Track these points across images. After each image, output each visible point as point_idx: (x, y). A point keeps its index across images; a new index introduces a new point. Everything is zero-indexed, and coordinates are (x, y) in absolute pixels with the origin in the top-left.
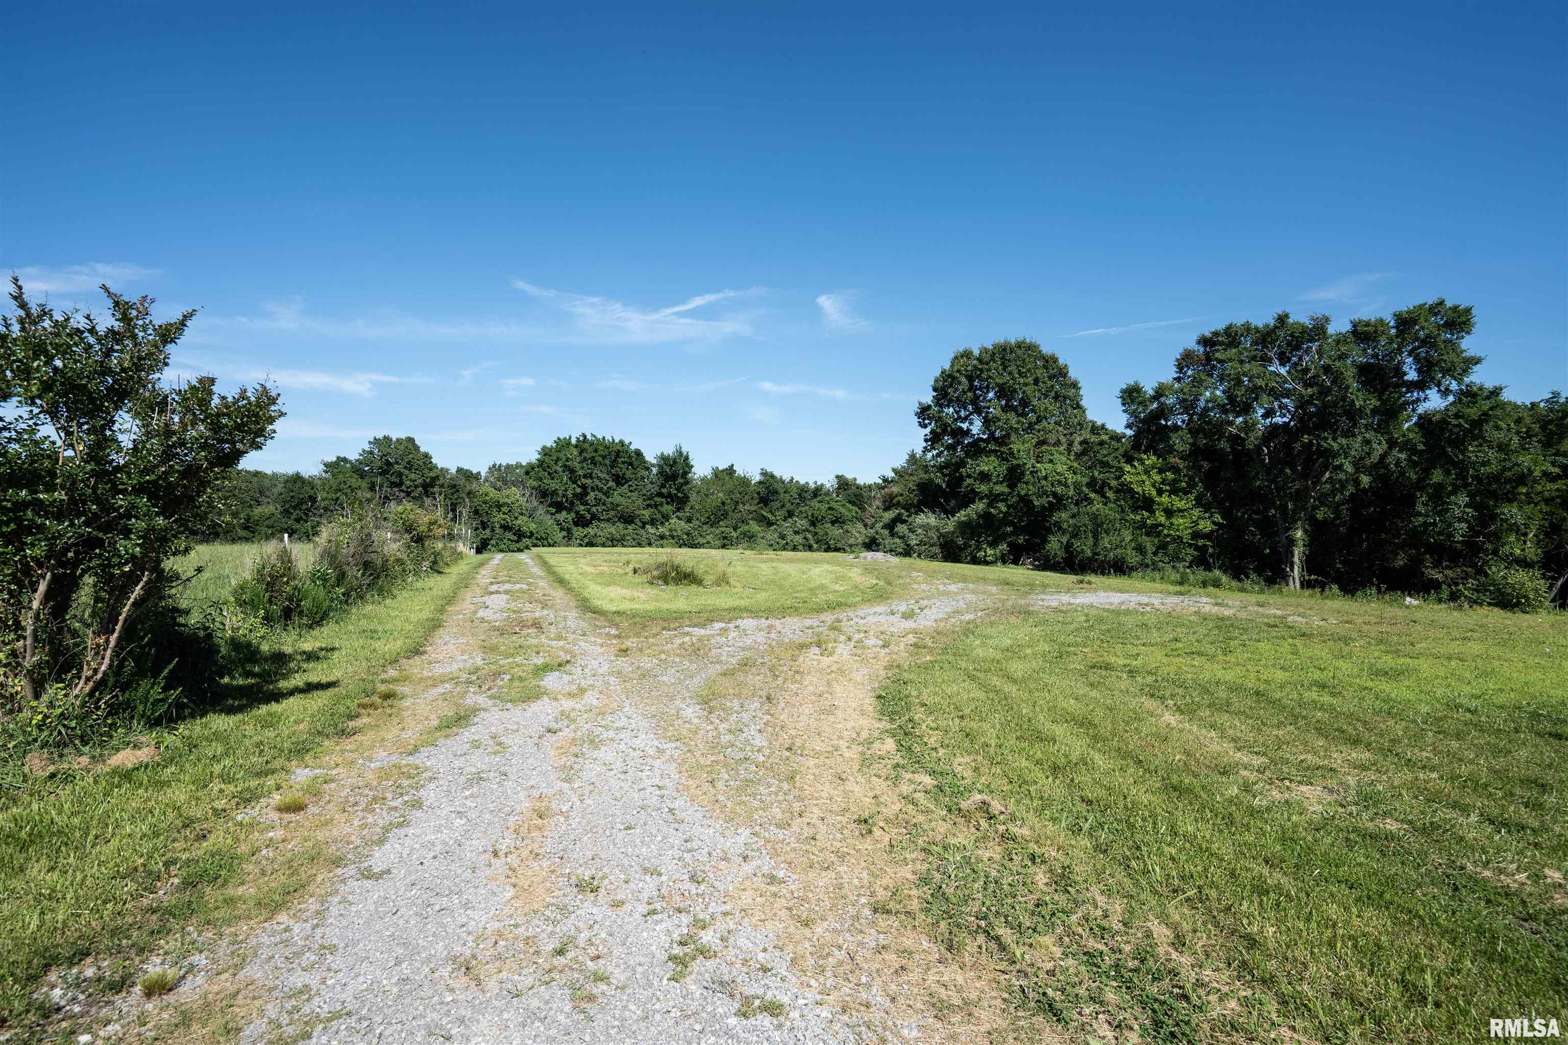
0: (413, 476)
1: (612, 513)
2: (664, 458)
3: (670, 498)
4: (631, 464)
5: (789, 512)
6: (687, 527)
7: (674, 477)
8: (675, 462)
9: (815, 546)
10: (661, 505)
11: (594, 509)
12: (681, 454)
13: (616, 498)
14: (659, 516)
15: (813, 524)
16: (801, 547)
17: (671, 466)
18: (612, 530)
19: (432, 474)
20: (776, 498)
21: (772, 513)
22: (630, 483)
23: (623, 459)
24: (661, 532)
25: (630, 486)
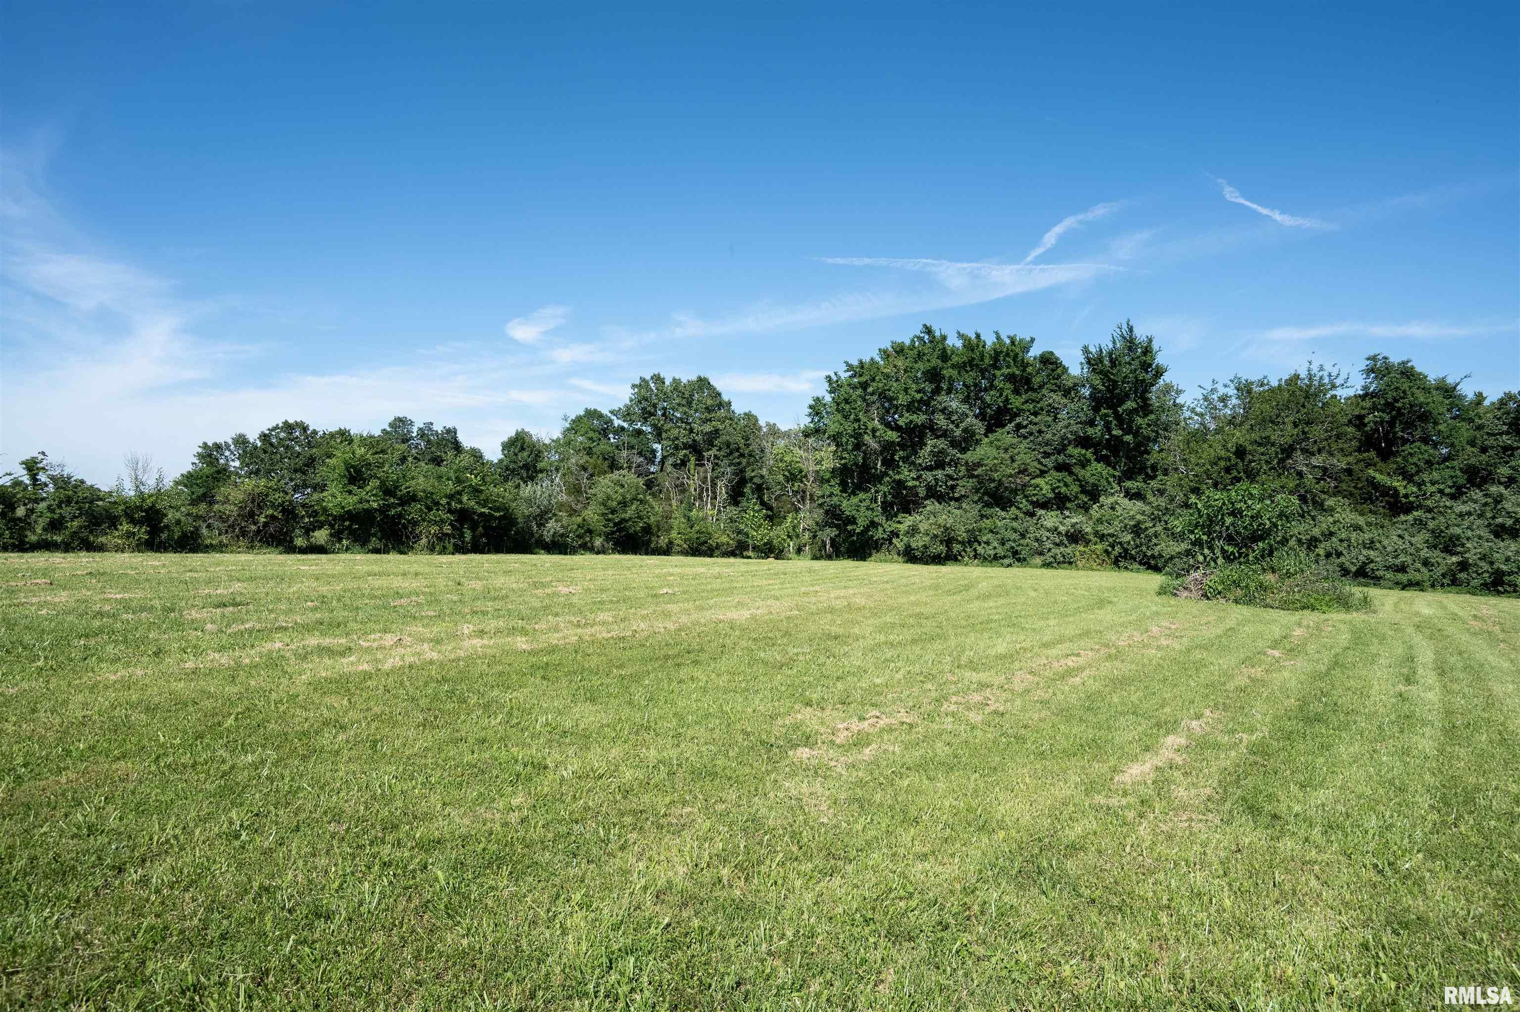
1: (970, 483)
4: (1027, 381)
10: (1083, 462)
11: (928, 476)
13: (981, 451)
14: (1075, 489)
20: (1418, 434)
21: (1408, 477)
22: (1018, 420)
23: (1006, 371)
24: (1073, 526)
25: (1019, 427)
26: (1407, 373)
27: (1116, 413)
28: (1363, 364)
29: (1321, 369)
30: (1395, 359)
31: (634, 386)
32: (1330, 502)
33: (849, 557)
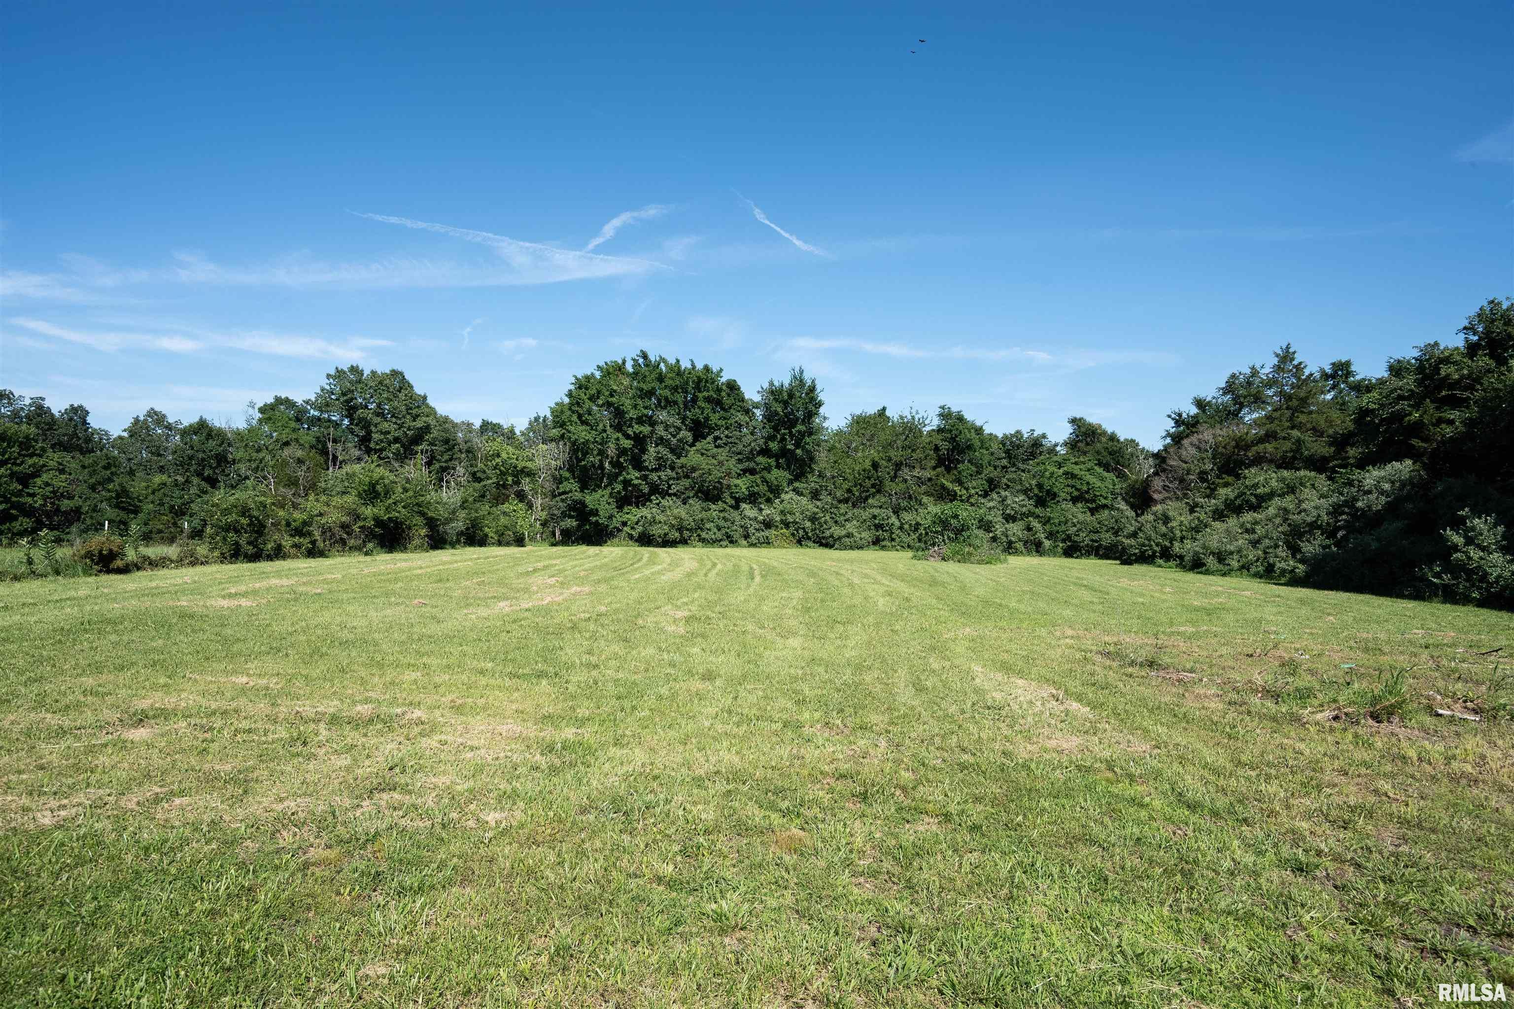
0: (385, 425)
1: (686, 483)
2: (774, 393)
3: (785, 458)
4: (719, 403)
5: (990, 481)
6: (811, 507)
7: (790, 422)
8: (791, 395)
9: (1047, 543)
10: (768, 469)
11: (654, 477)
12: (802, 382)
13: (693, 457)
14: (763, 488)
15: (1041, 502)
16: (1019, 546)
17: (786, 403)
18: (681, 511)
19: (419, 424)
20: (967, 458)
21: (961, 483)
22: (717, 433)
23: (705, 394)
24: (767, 516)
25: (716, 438)
26: (961, 418)
27: (790, 432)
28: (938, 411)
29: (917, 413)
30: (954, 409)
31: (329, 376)
32: (925, 499)
33: (583, 543)
